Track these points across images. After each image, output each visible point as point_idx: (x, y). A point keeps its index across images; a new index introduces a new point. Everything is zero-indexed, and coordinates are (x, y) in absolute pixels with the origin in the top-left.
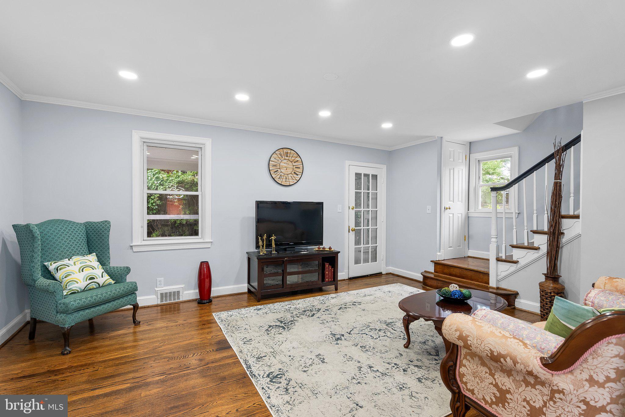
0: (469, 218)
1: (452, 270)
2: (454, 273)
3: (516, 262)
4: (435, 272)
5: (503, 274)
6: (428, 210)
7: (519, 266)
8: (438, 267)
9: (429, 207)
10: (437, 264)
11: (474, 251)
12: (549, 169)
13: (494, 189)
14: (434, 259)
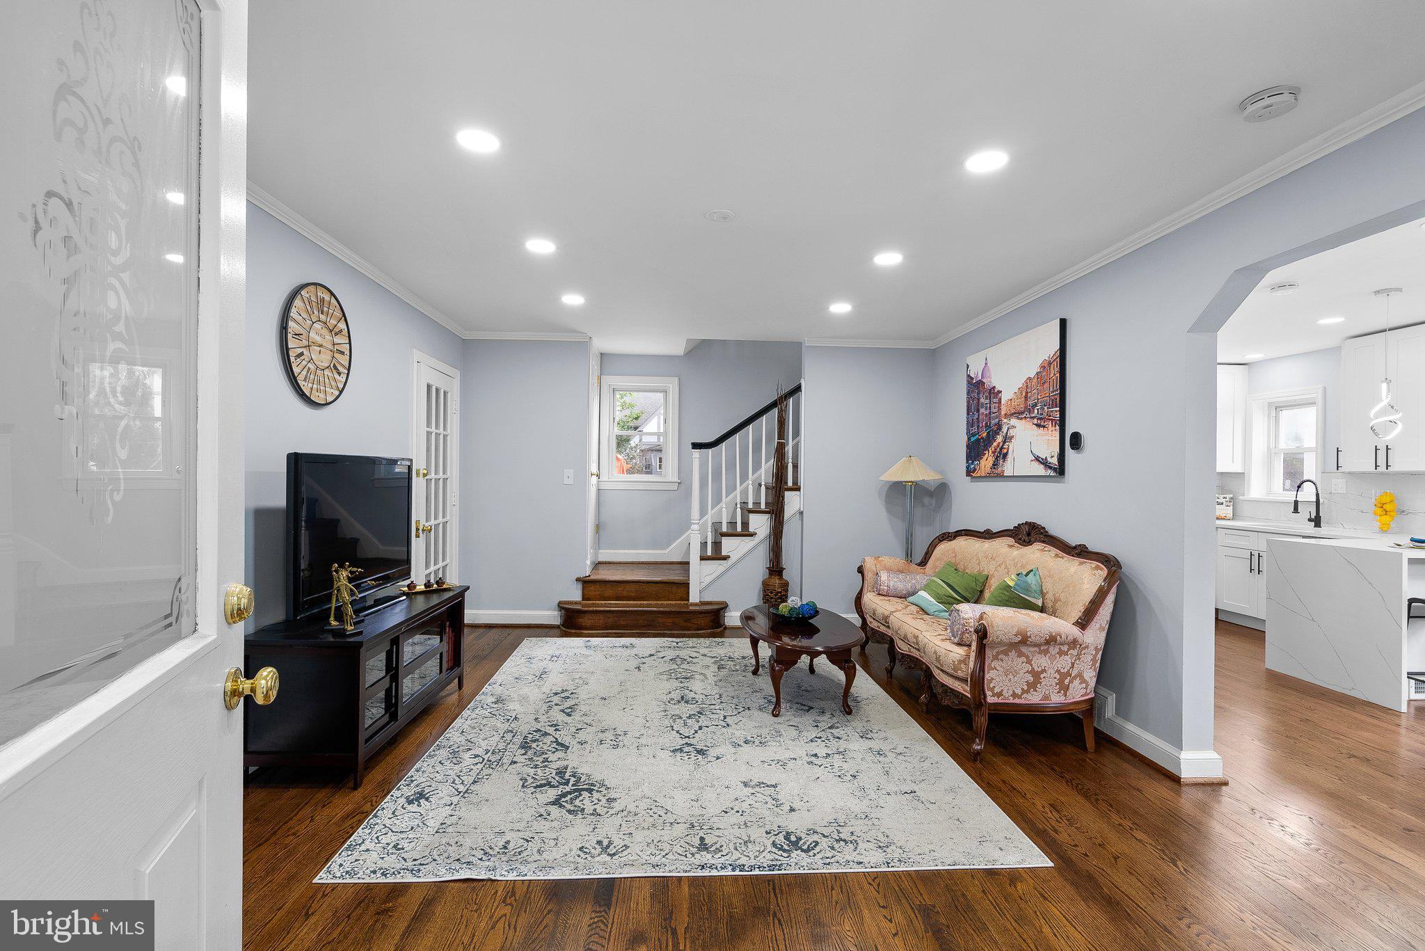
0: (601, 492)
1: (620, 588)
2: (625, 593)
3: (726, 558)
4: (583, 599)
5: (708, 580)
6: (565, 478)
7: (730, 562)
8: (592, 588)
9: (569, 472)
10: (585, 582)
11: (608, 551)
12: (767, 423)
13: (696, 446)
14: (582, 575)
